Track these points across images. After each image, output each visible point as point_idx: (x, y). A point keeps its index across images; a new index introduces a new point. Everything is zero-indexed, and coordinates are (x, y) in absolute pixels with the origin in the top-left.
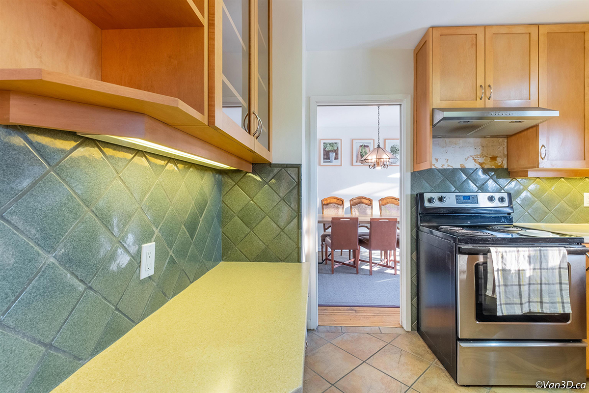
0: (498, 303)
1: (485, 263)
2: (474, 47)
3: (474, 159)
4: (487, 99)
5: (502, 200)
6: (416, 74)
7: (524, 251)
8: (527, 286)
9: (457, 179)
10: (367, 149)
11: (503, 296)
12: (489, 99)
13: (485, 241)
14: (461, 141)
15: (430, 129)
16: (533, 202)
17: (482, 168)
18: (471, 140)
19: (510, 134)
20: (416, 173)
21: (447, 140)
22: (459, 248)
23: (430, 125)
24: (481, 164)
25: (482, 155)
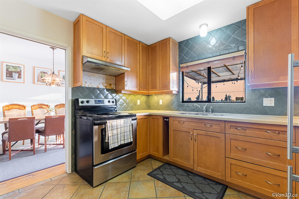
0: (110, 144)
1: (105, 128)
2: (102, 33)
3: (102, 84)
4: (107, 58)
5: (113, 102)
6: (74, 36)
7: (119, 121)
8: (120, 135)
9: (95, 92)
10: (46, 74)
11: (111, 141)
12: (108, 58)
13: (105, 119)
14: (97, 75)
15: (81, 65)
16: (124, 103)
17: (106, 88)
18: (102, 75)
19: (116, 75)
20: (75, 88)
21: (91, 73)
22: (94, 123)
23: (81, 63)
24: (105, 87)
25: (106, 83)
